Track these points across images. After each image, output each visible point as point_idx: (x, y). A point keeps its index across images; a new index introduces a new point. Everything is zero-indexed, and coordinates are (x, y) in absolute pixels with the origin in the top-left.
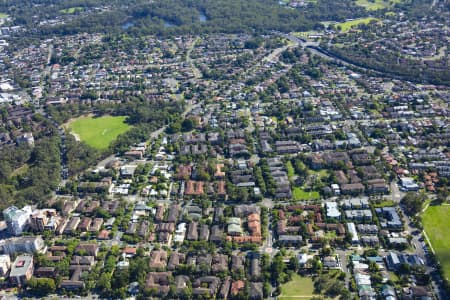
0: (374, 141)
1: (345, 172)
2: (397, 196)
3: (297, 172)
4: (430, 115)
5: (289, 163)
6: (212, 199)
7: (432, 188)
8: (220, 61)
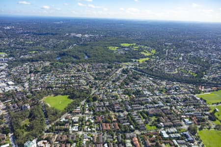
0: (168, 104)
1: (163, 117)
2: (186, 127)
3: (144, 118)
4: (183, 94)
5: (139, 114)
6: (114, 131)
7: (197, 123)
8: (99, 73)
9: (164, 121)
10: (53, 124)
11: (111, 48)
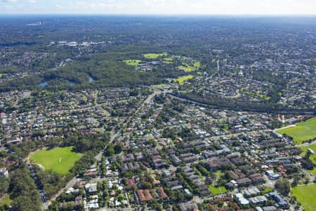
5: (195, 169)
6: (159, 202)
7: (286, 175)
8: (118, 105)
9: (236, 176)
10: (54, 199)
11: (129, 62)
